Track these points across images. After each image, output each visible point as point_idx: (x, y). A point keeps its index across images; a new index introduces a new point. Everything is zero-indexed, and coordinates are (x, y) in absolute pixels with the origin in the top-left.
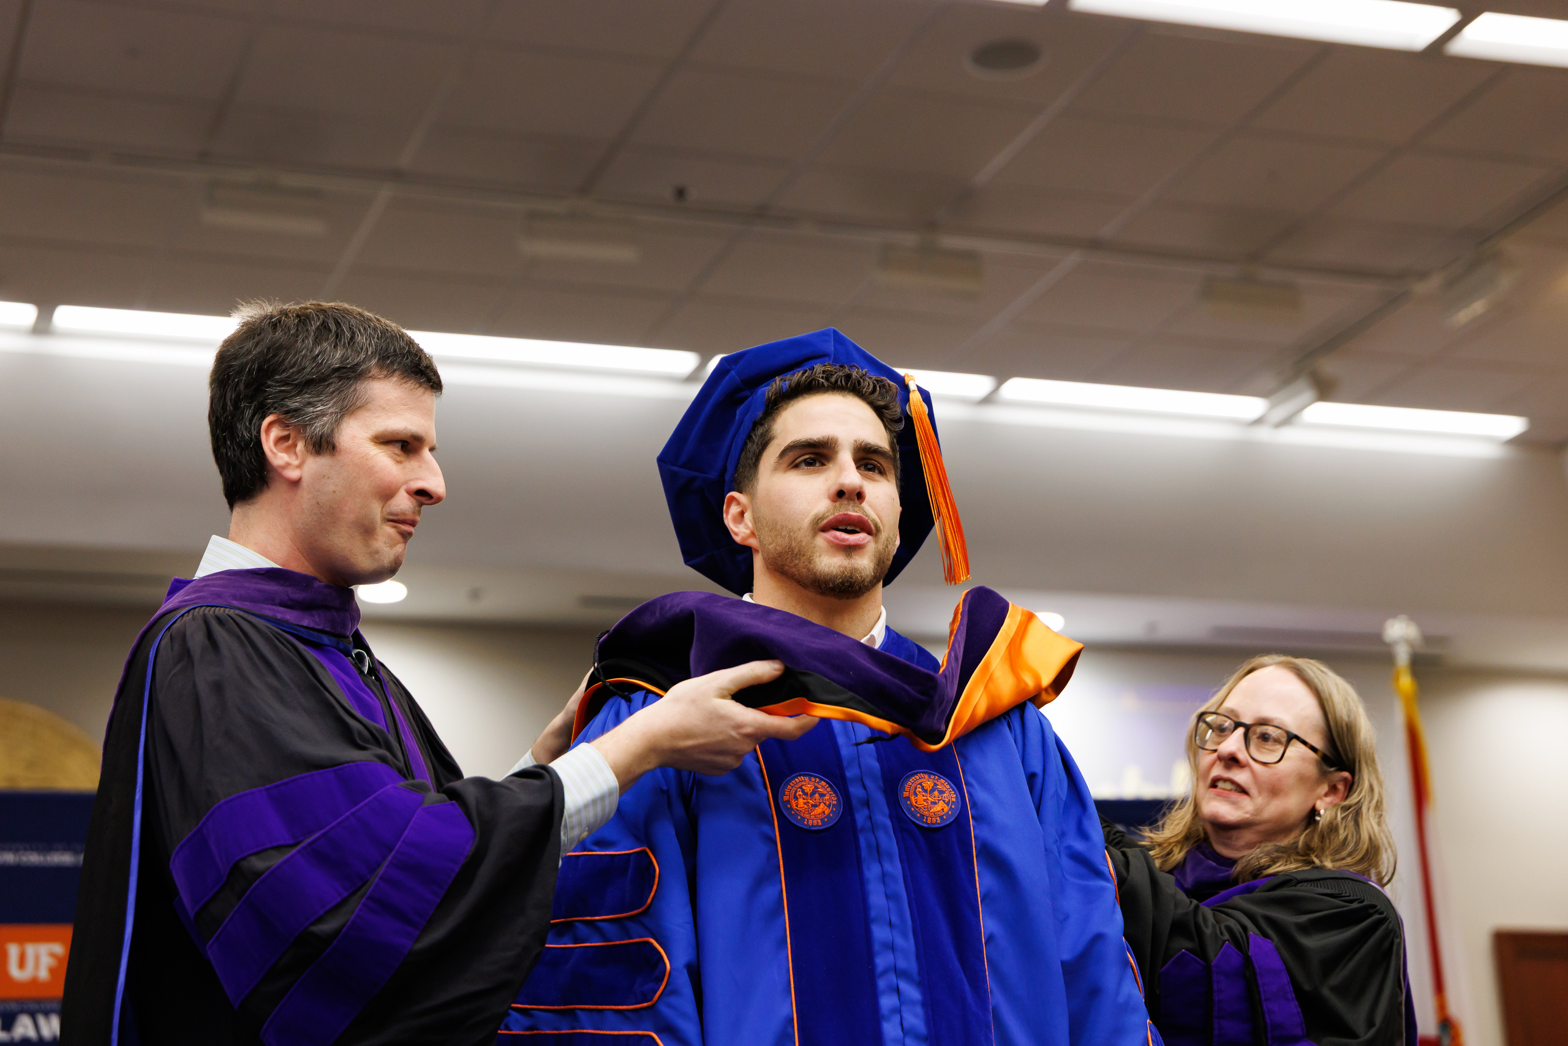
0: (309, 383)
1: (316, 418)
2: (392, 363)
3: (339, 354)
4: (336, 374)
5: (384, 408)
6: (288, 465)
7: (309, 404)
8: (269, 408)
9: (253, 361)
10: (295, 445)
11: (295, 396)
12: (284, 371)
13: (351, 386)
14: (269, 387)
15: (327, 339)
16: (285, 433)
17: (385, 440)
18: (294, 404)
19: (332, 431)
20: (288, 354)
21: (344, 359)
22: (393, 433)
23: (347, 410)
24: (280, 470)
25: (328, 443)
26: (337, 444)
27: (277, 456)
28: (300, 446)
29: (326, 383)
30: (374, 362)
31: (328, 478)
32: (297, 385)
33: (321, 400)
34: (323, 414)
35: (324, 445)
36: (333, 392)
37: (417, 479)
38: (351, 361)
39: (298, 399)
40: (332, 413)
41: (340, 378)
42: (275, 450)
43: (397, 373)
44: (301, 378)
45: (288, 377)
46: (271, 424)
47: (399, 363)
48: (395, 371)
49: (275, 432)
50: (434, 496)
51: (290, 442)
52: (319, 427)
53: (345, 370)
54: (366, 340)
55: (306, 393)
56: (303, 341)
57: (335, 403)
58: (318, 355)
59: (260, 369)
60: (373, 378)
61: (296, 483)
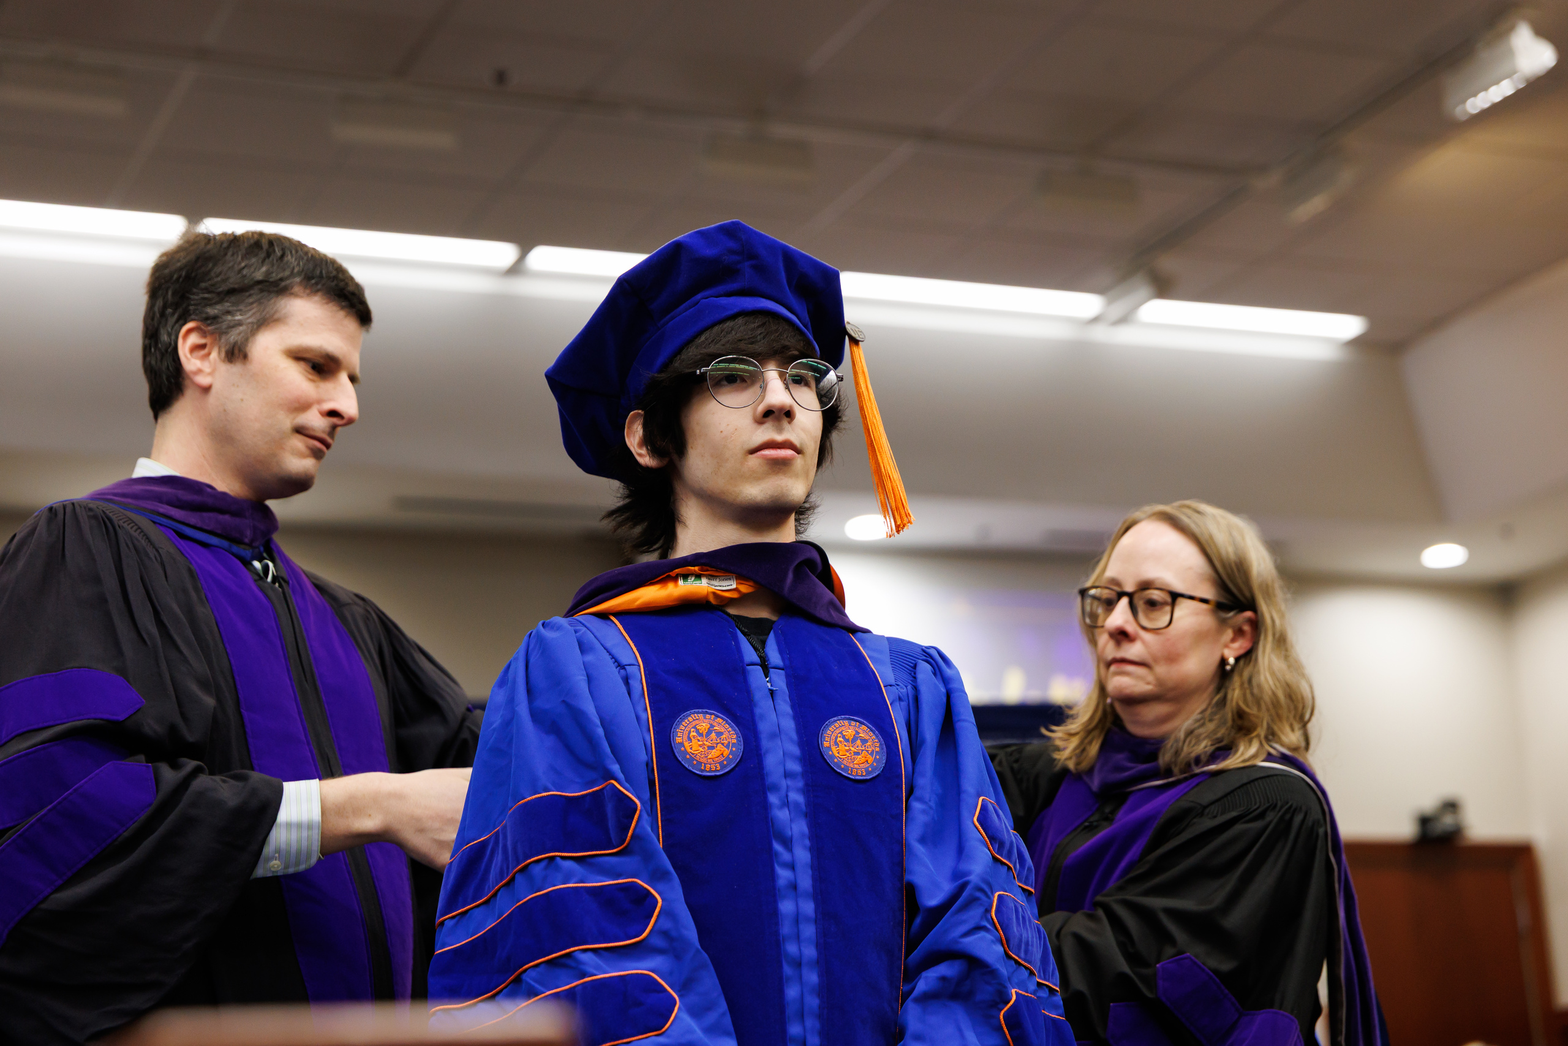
0: (232, 292)
1: (233, 327)
2: (317, 284)
3: (264, 269)
4: (260, 286)
5: (302, 325)
6: (199, 371)
7: (228, 312)
8: (190, 315)
9: (181, 269)
10: (209, 354)
11: (217, 303)
12: (209, 280)
13: (271, 299)
14: (194, 294)
15: (256, 255)
16: (202, 341)
17: (298, 356)
18: (211, 311)
19: (246, 340)
20: (215, 265)
21: (268, 273)
22: (307, 350)
23: (264, 322)
24: (192, 376)
25: (240, 350)
26: (249, 355)
27: (190, 362)
28: (214, 355)
29: (247, 294)
30: (298, 279)
31: (238, 386)
32: (219, 294)
33: (240, 310)
34: (240, 324)
35: (236, 354)
36: (252, 303)
37: (330, 400)
38: (274, 277)
39: (218, 307)
40: (249, 323)
41: (262, 291)
42: (189, 355)
43: (320, 294)
44: (223, 288)
45: (213, 285)
46: (190, 331)
47: (323, 285)
48: (317, 291)
49: (194, 339)
50: (345, 416)
51: (206, 351)
52: (234, 336)
53: (268, 284)
54: (296, 259)
55: (227, 301)
56: (233, 255)
57: (254, 314)
58: (244, 268)
59: (188, 277)
60: (296, 295)
61: (206, 390)
